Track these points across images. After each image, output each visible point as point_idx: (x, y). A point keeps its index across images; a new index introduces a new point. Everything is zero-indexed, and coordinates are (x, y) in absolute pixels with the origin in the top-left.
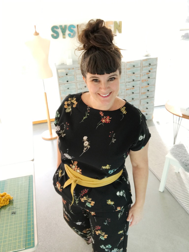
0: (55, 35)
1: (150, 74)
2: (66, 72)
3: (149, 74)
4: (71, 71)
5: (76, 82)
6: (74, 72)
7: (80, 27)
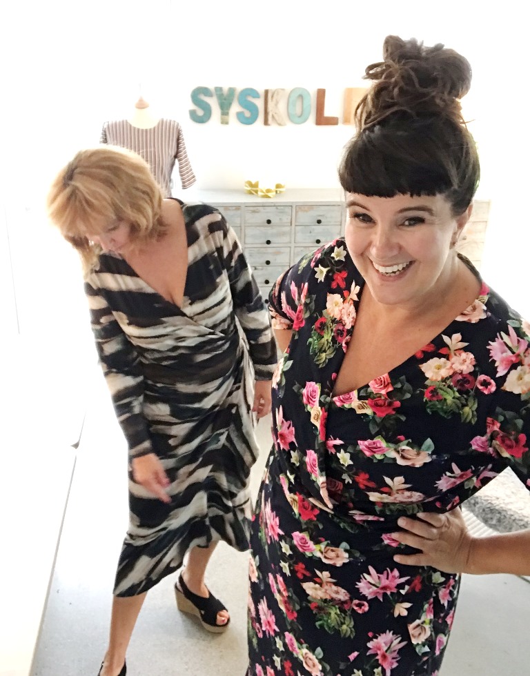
0: (200, 113)
1: (466, 245)
4: (231, 213)
6: (239, 219)
7: (272, 97)
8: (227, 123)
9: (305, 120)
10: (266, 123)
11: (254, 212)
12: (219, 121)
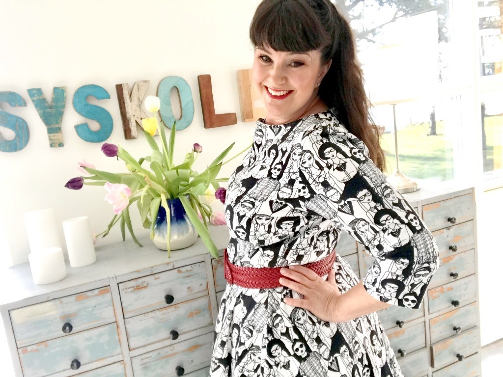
0: (9, 134)
1: (456, 258)
2: (63, 317)
3: (451, 262)
4: (92, 302)
5: (127, 360)
6: (111, 308)
7: (130, 96)
8: (61, 145)
9: (188, 124)
10: (128, 134)
11: (138, 288)
12: (48, 143)
